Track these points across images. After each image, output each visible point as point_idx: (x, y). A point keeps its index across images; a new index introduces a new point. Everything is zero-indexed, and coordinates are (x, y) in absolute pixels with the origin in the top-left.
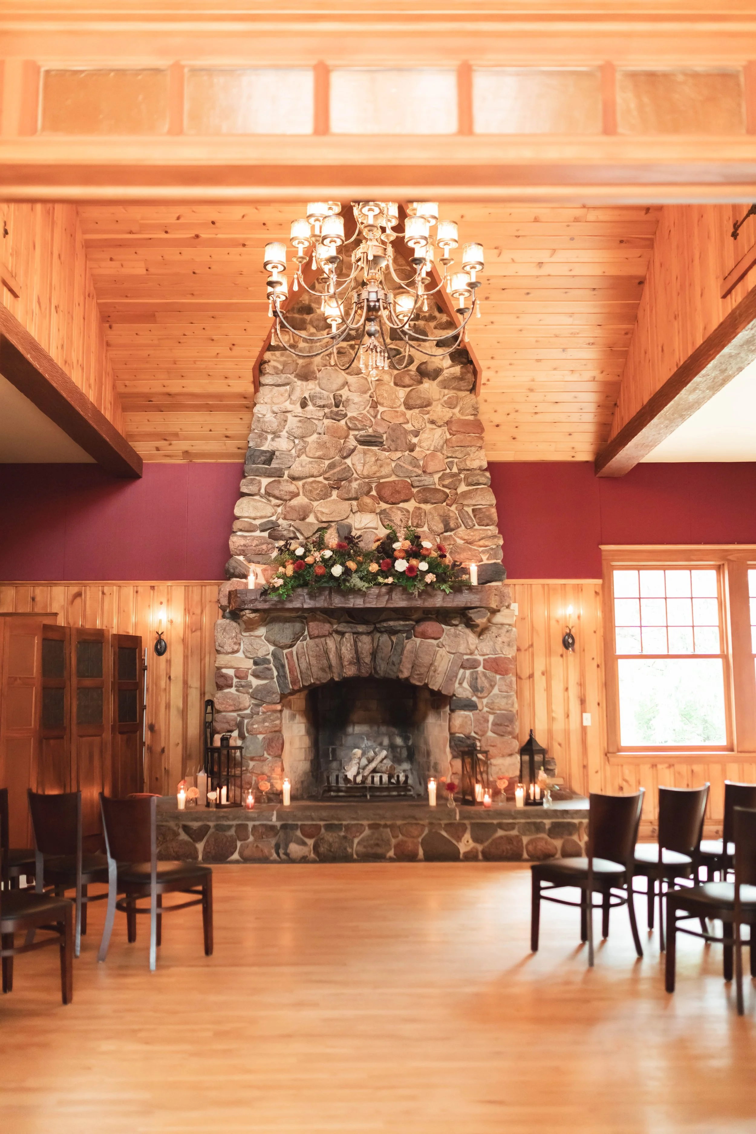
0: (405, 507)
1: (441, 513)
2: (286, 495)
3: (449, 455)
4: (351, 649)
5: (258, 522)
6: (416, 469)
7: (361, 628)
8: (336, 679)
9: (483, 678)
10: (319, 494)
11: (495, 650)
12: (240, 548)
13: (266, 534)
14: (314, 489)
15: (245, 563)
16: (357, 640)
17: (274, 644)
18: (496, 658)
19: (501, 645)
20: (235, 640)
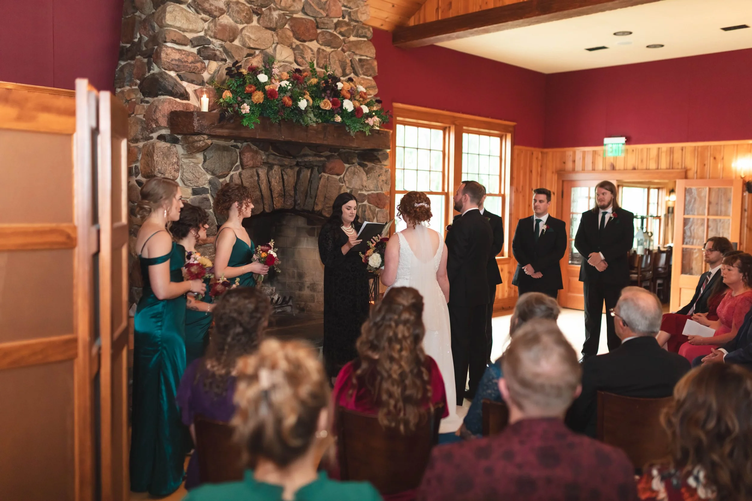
0: (310, 46)
1: (340, 58)
2: (216, 11)
3: (345, 4)
4: (279, 182)
5: (190, 36)
6: (321, 11)
7: (287, 162)
8: (267, 211)
9: (369, 212)
10: (245, 17)
11: (377, 188)
12: (174, 62)
13: (195, 50)
14: (241, 10)
15: (178, 79)
16: (283, 172)
17: (213, 174)
18: (377, 194)
19: (382, 183)
20: (176, 166)
